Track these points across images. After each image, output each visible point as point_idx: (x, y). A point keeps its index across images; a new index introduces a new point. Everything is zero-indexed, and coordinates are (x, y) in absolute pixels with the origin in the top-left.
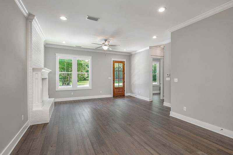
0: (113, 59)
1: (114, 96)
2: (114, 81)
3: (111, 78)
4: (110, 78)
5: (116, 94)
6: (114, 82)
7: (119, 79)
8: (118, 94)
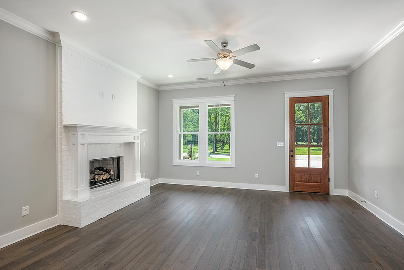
0: (289, 95)
1: (292, 191)
2: (292, 151)
3: (285, 143)
4: (280, 144)
5: (298, 186)
6: (292, 154)
7: (308, 146)
8: (307, 186)
